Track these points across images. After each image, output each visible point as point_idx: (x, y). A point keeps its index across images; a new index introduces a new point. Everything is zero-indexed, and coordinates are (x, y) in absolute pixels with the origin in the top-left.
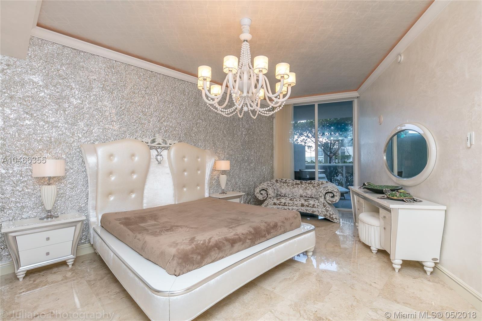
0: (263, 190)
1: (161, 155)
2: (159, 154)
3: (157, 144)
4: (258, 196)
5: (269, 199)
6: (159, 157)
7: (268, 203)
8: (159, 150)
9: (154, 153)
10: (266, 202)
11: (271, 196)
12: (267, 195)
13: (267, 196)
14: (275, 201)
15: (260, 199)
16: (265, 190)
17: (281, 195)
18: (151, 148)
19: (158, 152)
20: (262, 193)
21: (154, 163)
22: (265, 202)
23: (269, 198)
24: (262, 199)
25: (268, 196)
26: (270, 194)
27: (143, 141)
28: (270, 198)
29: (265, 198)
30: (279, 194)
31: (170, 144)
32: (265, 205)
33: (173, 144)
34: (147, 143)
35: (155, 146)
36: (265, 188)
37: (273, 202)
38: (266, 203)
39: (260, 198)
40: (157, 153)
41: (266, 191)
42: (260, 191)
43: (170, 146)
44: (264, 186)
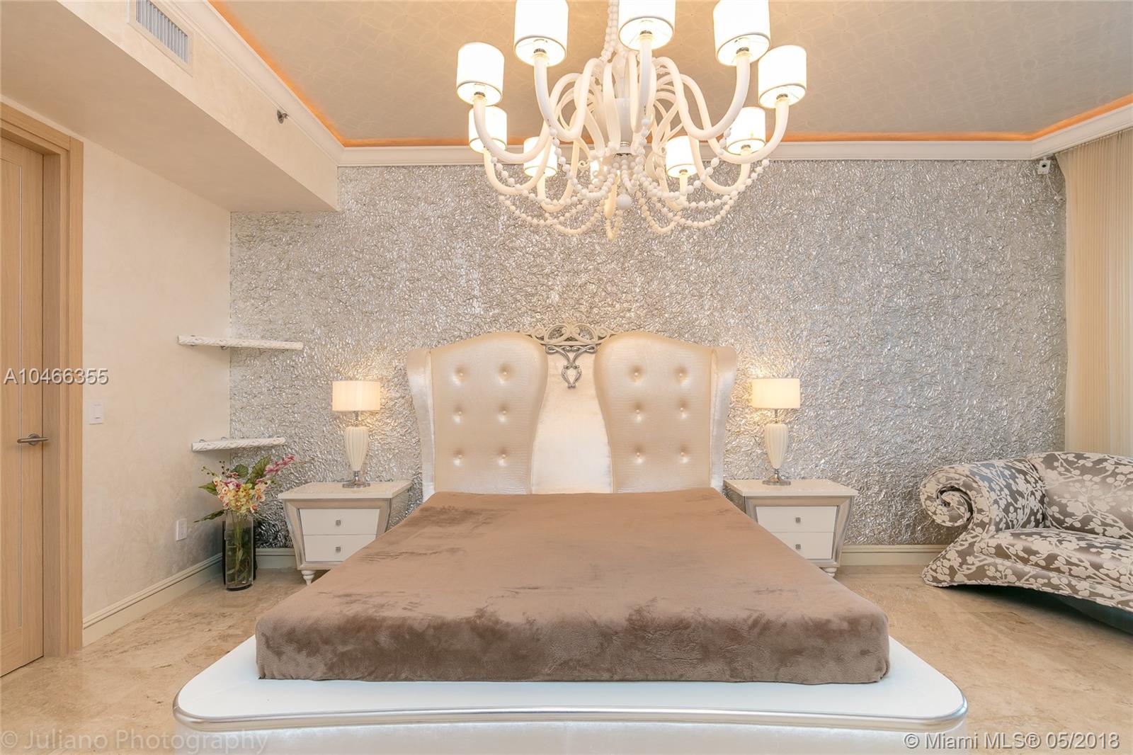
0: (953, 489)
1: (576, 368)
2: (572, 365)
3: (566, 340)
4: (933, 509)
5: (979, 530)
6: (572, 374)
7: (972, 545)
8: (571, 356)
9: (556, 363)
10: (964, 540)
11: (986, 520)
12: (971, 510)
13: (967, 515)
14: (1005, 539)
15: (938, 521)
16: (958, 490)
17: (1064, 522)
18: (550, 350)
19: (568, 360)
20: (948, 500)
21: (556, 387)
22: (961, 537)
23: (977, 525)
24: (949, 524)
25: (975, 515)
26: (980, 511)
27: (530, 335)
28: (982, 525)
29: (959, 523)
30: (1053, 517)
31: (600, 338)
32: (960, 548)
33: (608, 336)
34: (542, 339)
35: (560, 344)
36: (961, 482)
37: (993, 543)
38: (966, 544)
39: (942, 517)
40: (565, 363)
41: (966, 493)
42: (942, 492)
43: (600, 341)
44: (957, 476)
